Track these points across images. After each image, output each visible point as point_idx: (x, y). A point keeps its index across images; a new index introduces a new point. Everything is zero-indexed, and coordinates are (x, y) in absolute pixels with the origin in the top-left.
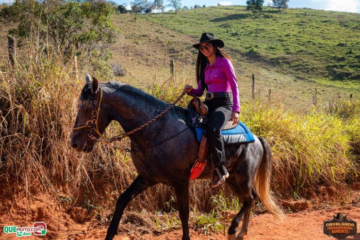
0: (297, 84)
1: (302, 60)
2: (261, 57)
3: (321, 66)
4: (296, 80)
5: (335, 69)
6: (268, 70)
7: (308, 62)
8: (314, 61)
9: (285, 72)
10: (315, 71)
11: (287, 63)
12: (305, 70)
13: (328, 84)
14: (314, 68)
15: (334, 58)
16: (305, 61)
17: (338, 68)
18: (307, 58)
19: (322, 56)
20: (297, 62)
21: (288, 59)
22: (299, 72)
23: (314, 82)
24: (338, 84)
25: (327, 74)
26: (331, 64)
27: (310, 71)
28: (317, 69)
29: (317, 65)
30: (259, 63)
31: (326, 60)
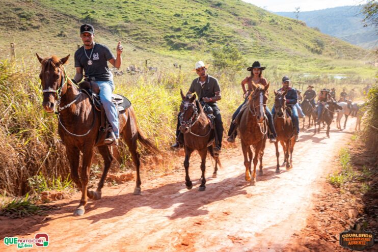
0: (137, 54)
1: (140, 29)
2: (99, 24)
3: (159, 36)
4: (135, 50)
5: (172, 39)
6: (107, 39)
7: (146, 31)
8: (152, 31)
9: (124, 42)
10: (154, 40)
11: (126, 31)
12: (144, 40)
13: (167, 55)
14: (152, 38)
15: (171, 28)
16: (143, 30)
17: (175, 39)
18: (146, 27)
19: (160, 26)
20: (136, 31)
21: (126, 27)
22: (139, 41)
23: (153, 52)
24: (175, 53)
25: (165, 44)
26: (169, 35)
27: (149, 41)
28: (155, 39)
29: (155, 34)
30: (97, 31)
31: (164, 30)
